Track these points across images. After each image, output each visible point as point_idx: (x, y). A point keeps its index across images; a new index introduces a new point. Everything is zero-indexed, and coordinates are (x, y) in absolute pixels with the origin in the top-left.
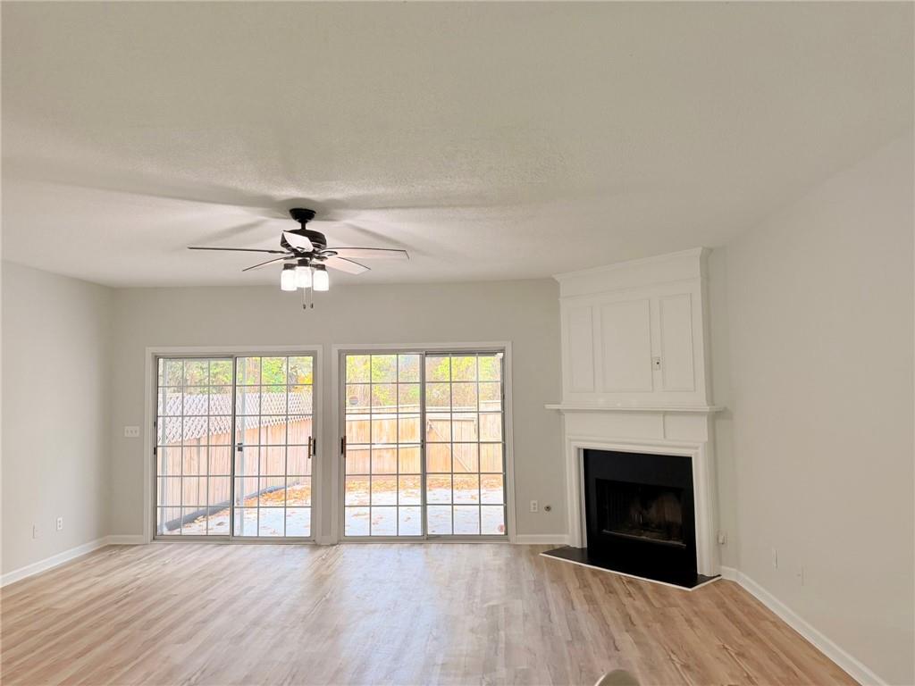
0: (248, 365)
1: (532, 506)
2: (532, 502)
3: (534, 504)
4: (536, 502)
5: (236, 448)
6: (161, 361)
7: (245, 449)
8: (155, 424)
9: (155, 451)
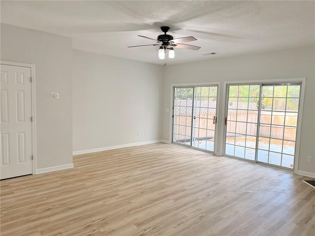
0: (198, 90)
1: (308, 159)
2: (309, 157)
3: (310, 158)
4: (311, 157)
5: (193, 118)
6: (175, 88)
7: (196, 118)
8: (173, 108)
9: (173, 117)
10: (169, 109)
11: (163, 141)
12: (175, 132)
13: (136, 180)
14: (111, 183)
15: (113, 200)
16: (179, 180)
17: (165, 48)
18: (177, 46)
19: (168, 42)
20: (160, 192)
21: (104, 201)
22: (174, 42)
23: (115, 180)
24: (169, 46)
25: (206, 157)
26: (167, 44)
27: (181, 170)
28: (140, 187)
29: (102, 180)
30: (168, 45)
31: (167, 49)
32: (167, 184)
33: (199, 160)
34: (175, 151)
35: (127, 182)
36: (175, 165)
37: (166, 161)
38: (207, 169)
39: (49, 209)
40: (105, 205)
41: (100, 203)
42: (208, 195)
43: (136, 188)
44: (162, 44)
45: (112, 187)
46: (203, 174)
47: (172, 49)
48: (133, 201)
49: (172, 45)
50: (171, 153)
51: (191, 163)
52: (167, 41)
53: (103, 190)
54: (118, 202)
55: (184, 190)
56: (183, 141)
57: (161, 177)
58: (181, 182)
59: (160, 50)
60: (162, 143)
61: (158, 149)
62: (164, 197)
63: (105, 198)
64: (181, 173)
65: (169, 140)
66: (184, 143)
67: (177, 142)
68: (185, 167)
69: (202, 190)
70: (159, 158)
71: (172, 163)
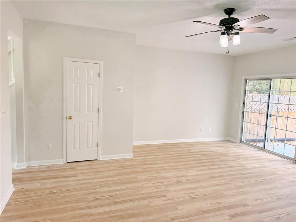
0: (276, 82)
5: (269, 116)
6: (248, 81)
7: (272, 116)
8: (244, 103)
9: (243, 113)
10: (238, 104)
11: (229, 139)
12: (244, 130)
13: (190, 182)
14: (162, 181)
15: (159, 202)
16: (241, 190)
17: (228, 34)
18: (244, 30)
19: (232, 26)
20: (214, 202)
21: (150, 200)
22: (239, 26)
23: (167, 178)
24: (234, 31)
25: (283, 165)
26: (232, 28)
27: (246, 178)
28: (192, 191)
29: (155, 175)
30: (232, 30)
31: (231, 34)
32: (225, 192)
33: (273, 167)
34: (242, 153)
35: (179, 182)
36: (239, 170)
37: (228, 164)
38: (281, 181)
39: (97, 199)
40: (149, 205)
41: (146, 202)
42: (278, 218)
43: (187, 192)
44: (224, 29)
45: (162, 185)
46: (275, 186)
47: (237, 34)
48: (180, 207)
49: (238, 30)
50: (238, 154)
51: (261, 170)
52: (230, 26)
53: (153, 187)
54: (164, 205)
55: (246, 205)
56: (255, 141)
57: (218, 182)
58: (244, 193)
59: (222, 35)
60: (229, 141)
61: (222, 148)
62: (218, 209)
63: (151, 197)
64: (245, 182)
65: (237, 139)
66: (255, 144)
67: (247, 142)
68: (252, 175)
69: (270, 210)
70: (222, 158)
71: (235, 167)
